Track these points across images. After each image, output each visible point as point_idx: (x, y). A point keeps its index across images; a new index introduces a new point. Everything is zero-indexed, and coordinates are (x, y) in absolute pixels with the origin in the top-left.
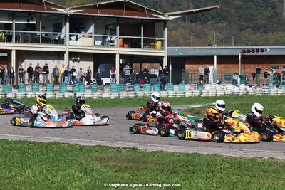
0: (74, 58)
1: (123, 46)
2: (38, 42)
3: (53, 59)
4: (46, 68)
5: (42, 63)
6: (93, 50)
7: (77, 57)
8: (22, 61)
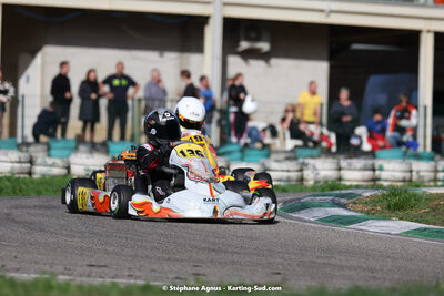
0: (244, 45)
3: (161, 47)
6: (323, 15)
7: (258, 39)
8: (33, 53)
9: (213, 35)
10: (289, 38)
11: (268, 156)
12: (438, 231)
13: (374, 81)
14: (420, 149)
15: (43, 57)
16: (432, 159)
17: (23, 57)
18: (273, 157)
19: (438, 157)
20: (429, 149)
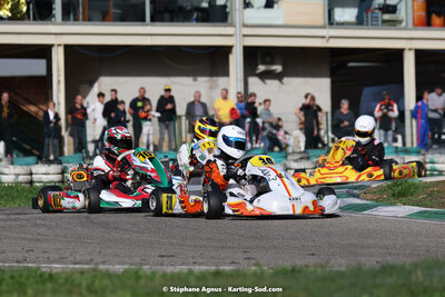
0: (261, 68)
1: (428, 23)
2: (141, 19)
3: (194, 74)
4: (166, 102)
5: (154, 86)
6: (324, 40)
7: (273, 63)
8: (91, 84)
9: (236, 61)
10: (297, 61)
11: (286, 157)
12: (426, 212)
13: (367, 92)
14: (408, 145)
15: (100, 85)
16: (418, 153)
17: (83, 87)
18: (290, 157)
19: (423, 152)
20: (415, 145)
